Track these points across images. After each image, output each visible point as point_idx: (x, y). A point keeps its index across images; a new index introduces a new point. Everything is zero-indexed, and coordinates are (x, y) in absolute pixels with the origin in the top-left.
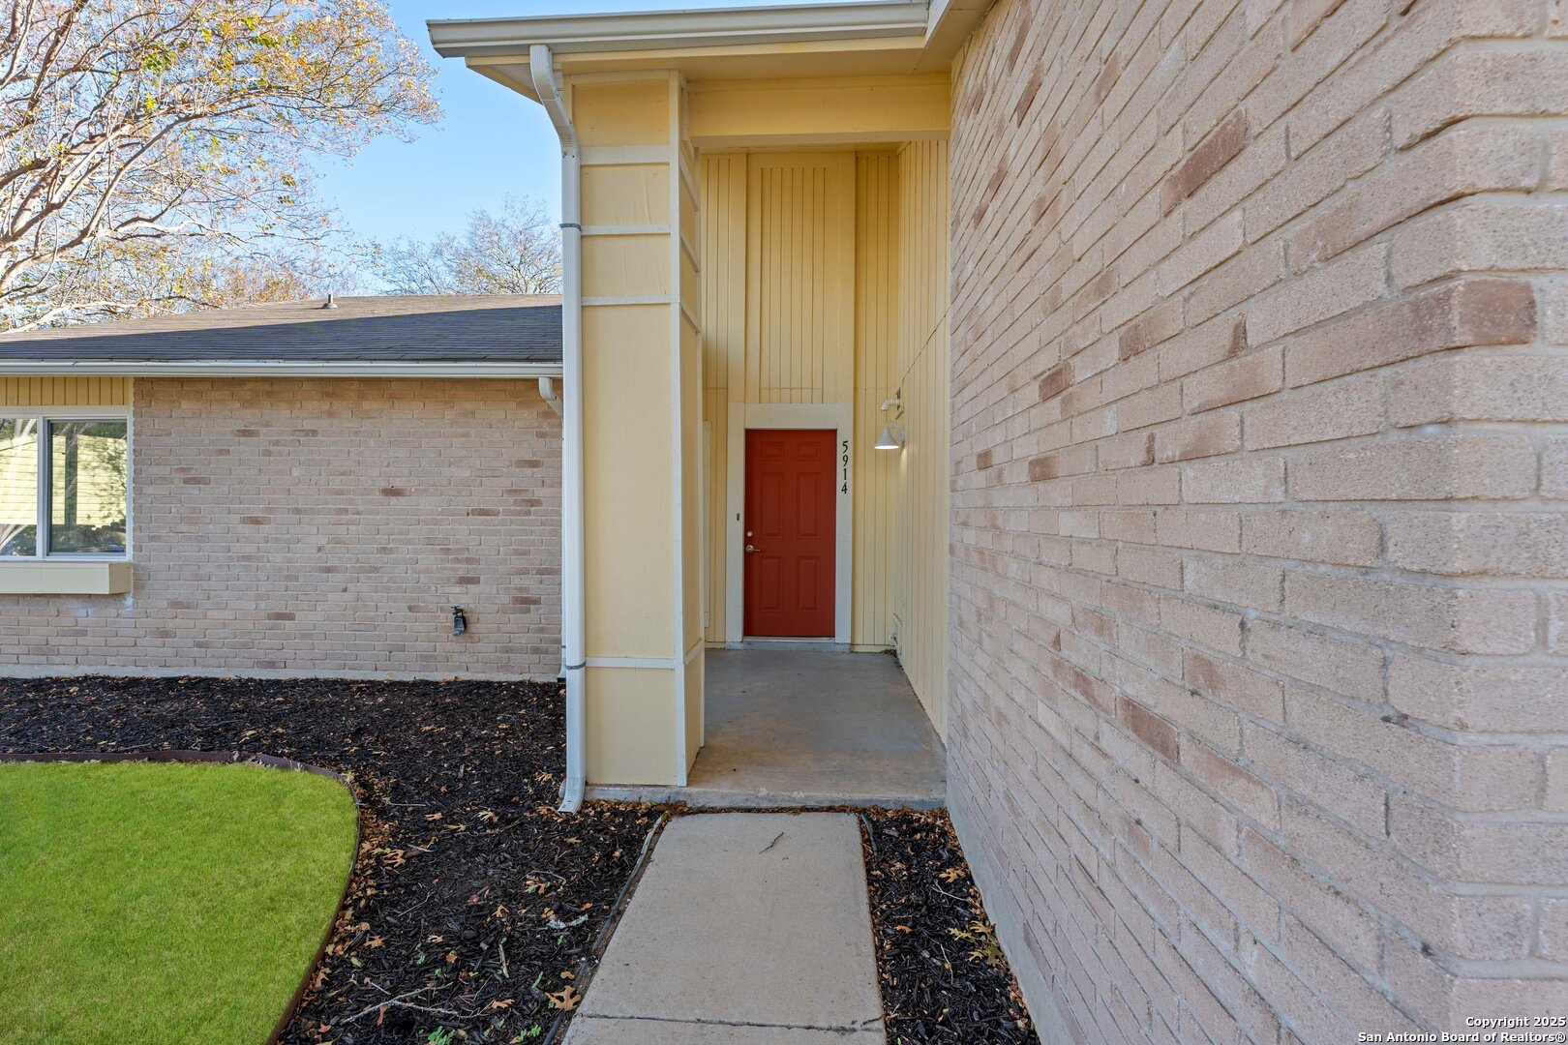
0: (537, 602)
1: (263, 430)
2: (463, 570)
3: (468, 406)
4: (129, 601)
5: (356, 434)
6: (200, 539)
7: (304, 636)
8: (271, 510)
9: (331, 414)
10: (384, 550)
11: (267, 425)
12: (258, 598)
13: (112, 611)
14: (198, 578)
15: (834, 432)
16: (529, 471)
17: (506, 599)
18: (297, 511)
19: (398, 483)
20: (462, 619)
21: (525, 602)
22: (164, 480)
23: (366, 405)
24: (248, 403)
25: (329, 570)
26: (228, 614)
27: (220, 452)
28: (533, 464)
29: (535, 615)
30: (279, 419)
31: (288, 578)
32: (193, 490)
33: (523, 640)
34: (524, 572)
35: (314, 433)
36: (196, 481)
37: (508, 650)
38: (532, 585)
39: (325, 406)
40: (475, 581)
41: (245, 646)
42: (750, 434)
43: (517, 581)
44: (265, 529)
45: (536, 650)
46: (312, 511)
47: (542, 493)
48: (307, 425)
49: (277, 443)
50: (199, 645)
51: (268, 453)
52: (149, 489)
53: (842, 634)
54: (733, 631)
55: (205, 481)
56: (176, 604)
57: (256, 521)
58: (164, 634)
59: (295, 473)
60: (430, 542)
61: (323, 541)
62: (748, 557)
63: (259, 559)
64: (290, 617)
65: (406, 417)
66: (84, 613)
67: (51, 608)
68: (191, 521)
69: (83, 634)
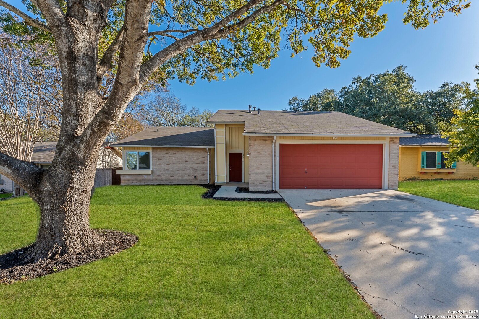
1: (169, 153)
2: (195, 171)
3: (196, 150)
4: (152, 175)
5: (181, 154)
6: (161, 167)
7: (175, 179)
8: (170, 163)
9: (178, 151)
10: (185, 168)
12: (169, 174)
13: (149, 176)
14: (161, 172)
15: (242, 153)
17: (201, 174)
18: (174, 163)
19: (187, 160)
20: (195, 177)
21: (203, 175)
22: (156, 160)
23: (183, 151)
24: (167, 150)
25: (178, 171)
26: (165, 176)
27: (163, 156)
28: (204, 158)
29: (205, 176)
30: (171, 152)
31: (173, 172)
32: (160, 161)
33: (203, 179)
34: (203, 171)
36: (160, 160)
37: (201, 181)
38: (204, 172)
39: (177, 150)
40: (197, 172)
41: (167, 181)
42: (230, 154)
43: (202, 172)
45: (205, 180)
46: (176, 164)
47: (205, 161)
48: (175, 153)
49: (171, 155)
50: (161, 181)
52: (154, 161)
53: (243, 181)
54: (228, 181)
55: (162, 160)
56: (158, 175)
57: (168, 165)
58: (156, 179)
59: (173, 159)
60: (191, 167)
61: (177, 167)
62: (230, 170)
63: (169, 170)
64: (173, 177)
65: (187, 152)
66: (145, 177)
67: (141, 176)
68: (159, 165)
69: (145, 179)
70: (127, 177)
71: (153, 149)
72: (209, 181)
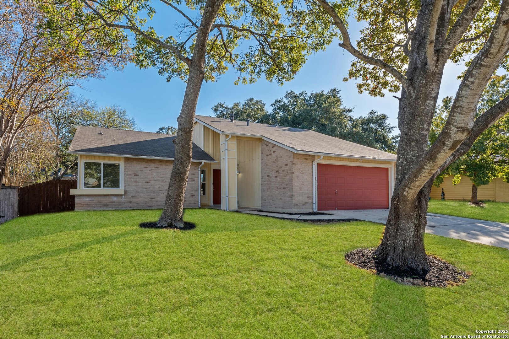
0: (194, 196)
1: (149, 167)
4: (124, 196)
5: (165, 168)
6: (137, 185)
7: (156, 202)
8: (150, 181)
9: (161, 165)
11: (150, 166)
12: (148, 195)
13: (120, 198)
14: (137, 192)
16: (193, 175)
17: (190, 195)
18: (155, 181)
21: (193, 196)
22: (130, 175)
23: (167, 164)
24: (146, 162)
25: (161, 191)
26: (142, 198)
27: (141, 170)
28: (194, 174)
30: (152, 166)
31: (153, 192)
32: (136, 177)
33: (193, 201)
34: (192, 191)
35: (158, 168)
36: (137, 175)
37: (190, 203)
38: (193, 193)
39: (160, 163)
41: (146, 204)
42: (214, 170)
43: (191, 192)
44: (149, 184)
45: (194, 203)
46: (158, 181)
47: (195, 179)
48: (156, 166)
49: (152, 169)
50: (137, 204)
51: (150, 171)
52: (128, 176)
55: (138, 175)
56: (133, 197)
57: (147, 182)
58: (131, 202)
59: (155, 174)
61: (160, 186)
63: (148, 189)
64: (154, 199)
66: (114, 198)
67: (107, 197)
68: (135, 182)
69: (114, 202)
70: (86, 199)
71: (127, 160)
72: (199, 203)
